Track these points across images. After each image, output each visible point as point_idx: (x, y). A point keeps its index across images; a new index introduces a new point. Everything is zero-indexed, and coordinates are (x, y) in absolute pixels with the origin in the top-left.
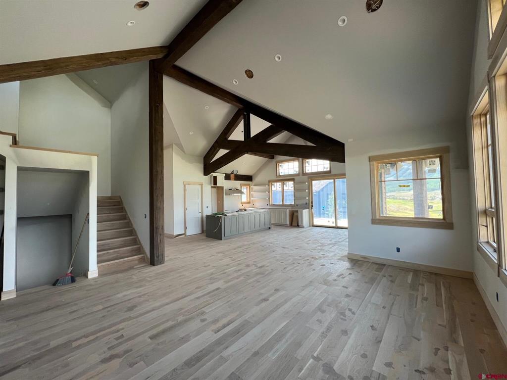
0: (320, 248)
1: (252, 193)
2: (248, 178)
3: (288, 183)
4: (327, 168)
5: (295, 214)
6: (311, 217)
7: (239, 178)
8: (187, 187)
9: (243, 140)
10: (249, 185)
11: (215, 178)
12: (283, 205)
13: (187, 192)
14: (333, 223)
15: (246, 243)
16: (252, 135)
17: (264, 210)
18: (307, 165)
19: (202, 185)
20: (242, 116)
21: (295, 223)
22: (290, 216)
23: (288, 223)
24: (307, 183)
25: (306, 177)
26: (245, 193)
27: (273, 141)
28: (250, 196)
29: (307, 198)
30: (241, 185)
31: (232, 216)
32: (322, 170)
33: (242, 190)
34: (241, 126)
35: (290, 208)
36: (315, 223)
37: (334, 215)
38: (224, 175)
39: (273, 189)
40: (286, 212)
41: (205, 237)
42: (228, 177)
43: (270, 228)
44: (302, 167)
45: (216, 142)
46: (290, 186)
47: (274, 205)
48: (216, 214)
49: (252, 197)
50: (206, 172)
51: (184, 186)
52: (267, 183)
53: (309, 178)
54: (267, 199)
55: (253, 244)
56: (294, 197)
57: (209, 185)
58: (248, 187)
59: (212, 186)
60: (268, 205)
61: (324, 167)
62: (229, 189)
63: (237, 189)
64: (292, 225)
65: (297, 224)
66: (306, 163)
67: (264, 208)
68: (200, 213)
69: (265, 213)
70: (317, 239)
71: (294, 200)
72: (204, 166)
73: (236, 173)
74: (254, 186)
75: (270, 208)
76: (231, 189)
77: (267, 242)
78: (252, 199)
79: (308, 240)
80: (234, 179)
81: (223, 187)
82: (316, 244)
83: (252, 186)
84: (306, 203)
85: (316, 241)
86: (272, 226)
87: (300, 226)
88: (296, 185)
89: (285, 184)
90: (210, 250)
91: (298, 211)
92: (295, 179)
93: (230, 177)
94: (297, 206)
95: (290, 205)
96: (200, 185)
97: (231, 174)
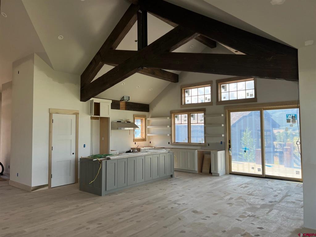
1: (148, 127)
2: (143, 108)
3: (196, 114)
5: (206, 156)
6: (228, 161)
7: (131, 106)
8: (54, 116)
9: (137, 50)
10: (145, 116)
11: (97, 106)
12: (189, 144)
13: (54, 125)
14: (259, 170)
16: (150, 42)
17: (164, 151)
18: (223, 90)
19: (77, 114)
20: (135, 16)
21: (206, 169)
22: (199, 159)
23: (196, 169)
24: (222, 115)
25: (221, 107)
26: (140, 127)
28: (146, 131)
29: (223, 135)
30: (134, 117)
31: (118, 159)
32: (244, 98)
33: (136, 123)
35: (199, 148)
36: (234, 170)
38: (111, 102)
39: (177, 122)
40: (194, 154)
42: (115, 105)
43: (172, 176)
44: (216, 93)
45: (98, 53)
46: (199, 119)
47: (178, 144)
48: (95, 156)
49: (149, 133)
50: (84, 97)
51: (51, 115)
52: (170, 114)
53: (225, 108)
54: (168, 135)
55: (148, 203)
56: (205, 133)
57: (88, 114)
58: (144, 119)
59: (92, 116)
60: (169, 143)
61: (247, 93)
62: (117, 122)
63: (128, 121)
64: (201, 172)
65: (208, 171)
66: (222, 88)
67: (163, 147)
68: (73, 154)
69: (165, 155)
70: (241, 196)
71: (205, 137)
72: (81, 89)
73: (128, 99)
74: (151, 118)
75: (172, 148)
76: (120, 122)
77: (169, 201)
78: (148, 135)
79: (228, 197)
80: (124, 108)
81: (109, 118)
82: (243, 206)
83: (148, 118)
84: (221, 142)
85: (241, 200)
86: (175, 172)
87: (214, 173)
88: (208, 119)
89: (192, 116)
90: (80, 215)
91: (210, 152)
92: (206, 110)
93: (120, 105)
94: (209, 145)
95: (199, 144)
96: (74, 114)
97: (120, 102)
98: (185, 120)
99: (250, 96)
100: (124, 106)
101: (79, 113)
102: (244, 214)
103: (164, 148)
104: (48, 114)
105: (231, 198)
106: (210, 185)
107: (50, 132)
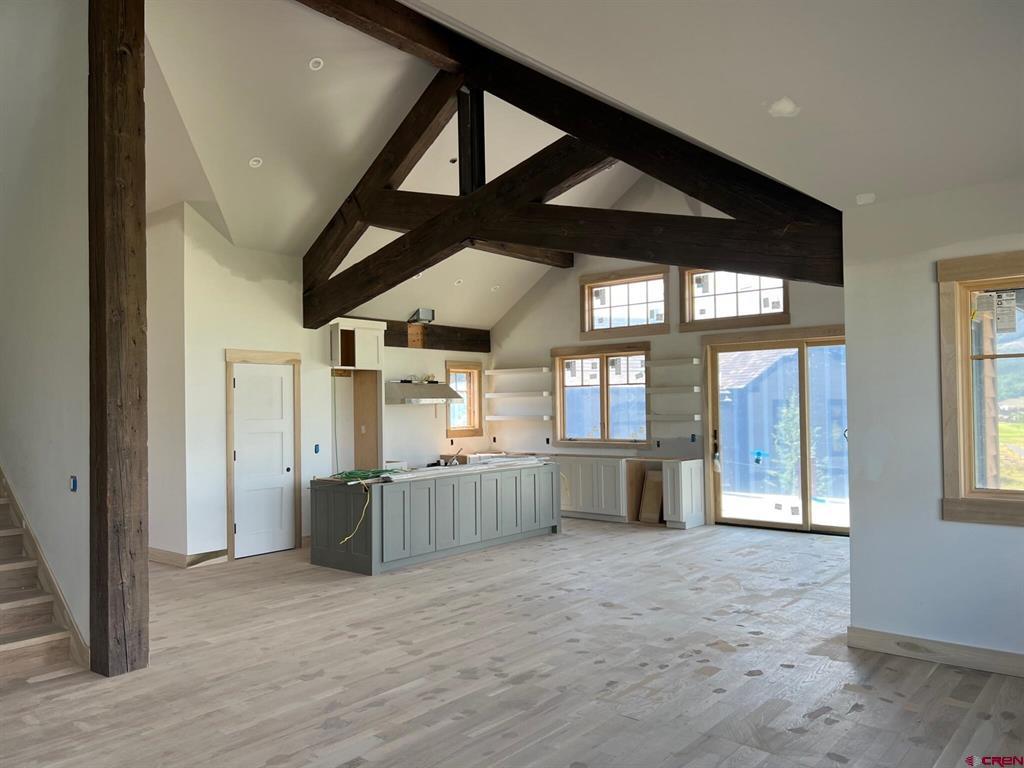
0: (742, 607)
1: (487, 396)
2: (475, 340)
3: (623, 360)
4: (775, 305)
5: (651, 476)
6: (712, 490)
7: (440, 337)
8: (238, 370)
9: (456, 192)
10: (478, 365)
11: (348, 337)
12: (605, 443)
13: (236, 392)
14: (794, 511)
15: (463, 586)
16: (491, 175)
17: (533, 461)
18: (697, 291)
19: (295, 363)
20: (452, 102)
21: (649, 513)
22: (630, 483)
23: (624, 510)
24: (695, 361)
25: (693, 337)
26: (464, 396)
27: (567, 198)
28: (482, 407)
29: (697, 418)
30: (449, 366)
31: (411, 483)
32: (755, 311)
33: (452, 386)
34: (448, 140)
35: (632, 453)
36: (727, 512)
37: (797, 481)
38: (384, 326)
39: (569, 380)
40: (615, 470)
41: (307, 565)
42: (396, 335)
43: (554, 530)
44: (678, 300)
45: (352, 198)
46: (630, 371)
47: (572, 443)
48: (350, 476)
49: (491, 414)
50: (314, 316)
51: (228, 366)
52: (549, 358)
53: (704, 340)
54: (546, 418)
55: (492, 589)
56: (648, 411)
57: (325, 362)
58: (476, 372)
59: (336, 368)
60: (548, 440)
61: (764, 300)
62: (402, 381)
63: (430, 379)
64: (637, 519)
65: (656, 517)
66: (695, 285)
67: (532, 452)
68: (288, 470)
69: (535, 471)
70: (732, 574)
71: (648, 423)
72: (304, 293)
73: (430, 318)
74: (496, 368)
75: (556, 455)
76: (410, 382)
77: (543, 584)
78: (488, 418)
79: (699, 575)
80: (420, 343)
81: (380, 371)
82: (728, 593)
83: (488, 369)
84: (693, 436)
85: (728, 581)
86: (563, 520)
87: (670, 521)
88: (656, 370)
89: (613, 363)
90: (327, 612)
91: (661, 464)
92: (652, 346)
93: (407, 335)
94: (658, 446)
95: (631, 441)
96: (288, 362)
97: (409, 325)
98: (593, 377)
99: (773, 308)
100: (420, 337)
101: (300, 361)
102: (725, 609)
103: (533, 455)
104: (222, 364)
105: (705, 578)
106: (656, 549)
107: (228, 412)
